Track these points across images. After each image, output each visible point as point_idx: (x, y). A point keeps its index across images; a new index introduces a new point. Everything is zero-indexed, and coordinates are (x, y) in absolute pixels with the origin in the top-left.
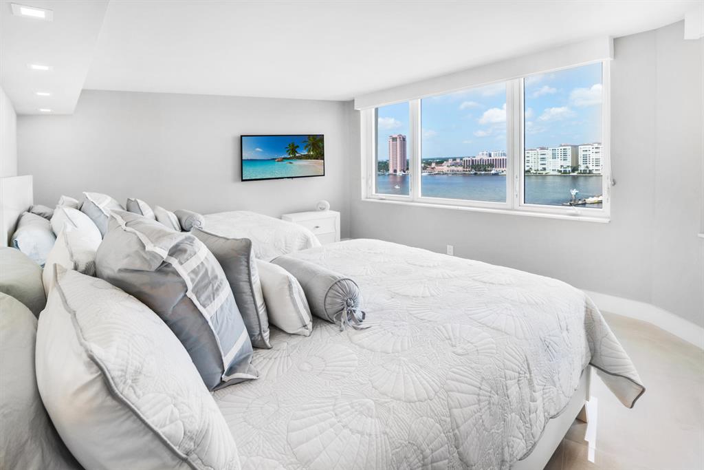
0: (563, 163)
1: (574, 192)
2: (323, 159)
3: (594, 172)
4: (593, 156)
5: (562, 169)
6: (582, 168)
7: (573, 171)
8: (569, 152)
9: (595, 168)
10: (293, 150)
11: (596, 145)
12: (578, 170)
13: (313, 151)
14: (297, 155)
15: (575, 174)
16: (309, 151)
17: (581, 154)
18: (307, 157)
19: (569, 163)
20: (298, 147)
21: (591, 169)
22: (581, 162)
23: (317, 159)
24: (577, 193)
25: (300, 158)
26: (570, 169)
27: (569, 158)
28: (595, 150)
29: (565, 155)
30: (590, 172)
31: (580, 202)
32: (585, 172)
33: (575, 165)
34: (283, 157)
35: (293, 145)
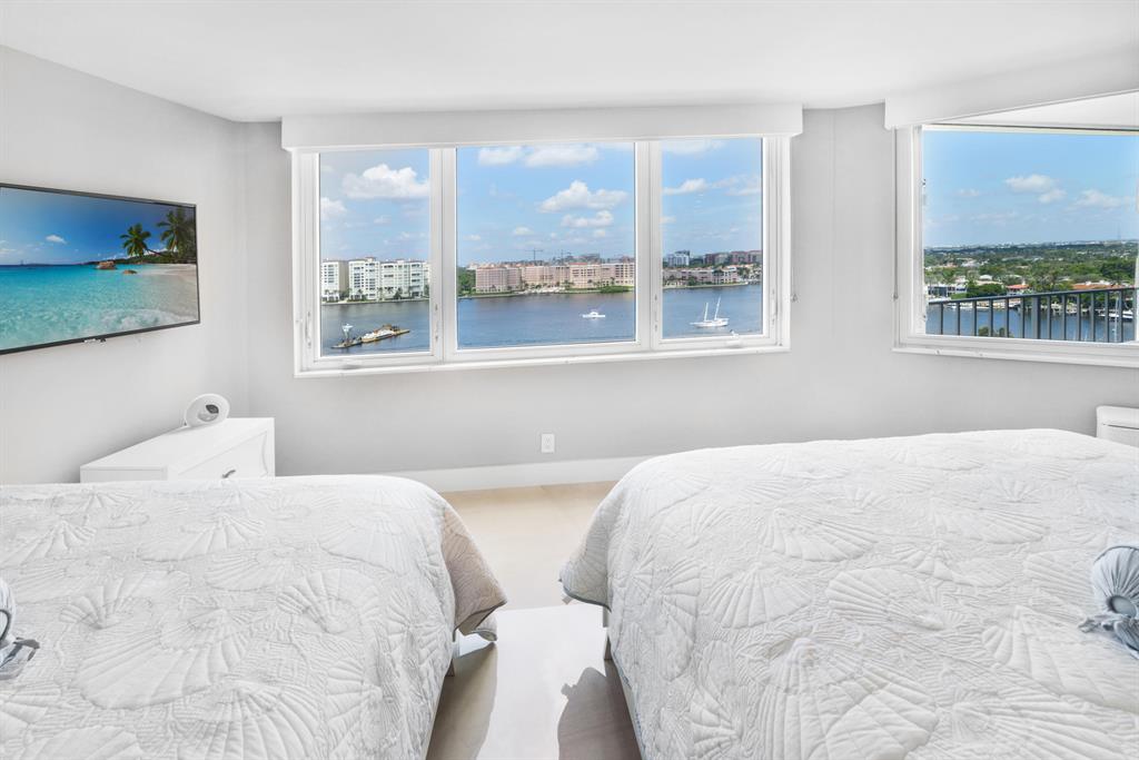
0: (326, 286)
1: (347, 328)
2: (196, 263)
3: (369, 298)
4: (368, 276)
5: (327, 296)
6: (354, 292)
7: (342, 297)
8: (336, 271)
9: (369, 292)
10: (138, 240)
11: (370, 261)
12: (348, 296)
13: (177, 244)
14: (146, 253)
15: (345, 302)
16: (170, 245)
17: (352, 272)
18: (166, 258)
19: (336, 286)
20: (148, 234)
21: (364, 293)
22: (352, 285)
23: (185, 263)
24: (350, 330)
25: (152, 260)
26: (338, 295)
27: (337, 279)
28: (369, 268)
29: (331, 273)
30: (364, 298)
31: (355, 342)
32: (357, 298)
33: (344, 289)
34: (115, 258)
35: (138, 231)
